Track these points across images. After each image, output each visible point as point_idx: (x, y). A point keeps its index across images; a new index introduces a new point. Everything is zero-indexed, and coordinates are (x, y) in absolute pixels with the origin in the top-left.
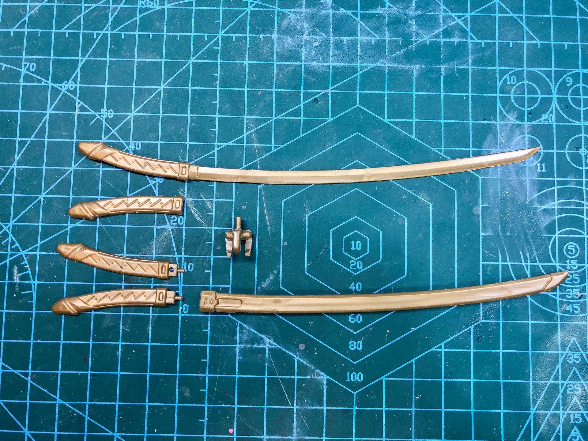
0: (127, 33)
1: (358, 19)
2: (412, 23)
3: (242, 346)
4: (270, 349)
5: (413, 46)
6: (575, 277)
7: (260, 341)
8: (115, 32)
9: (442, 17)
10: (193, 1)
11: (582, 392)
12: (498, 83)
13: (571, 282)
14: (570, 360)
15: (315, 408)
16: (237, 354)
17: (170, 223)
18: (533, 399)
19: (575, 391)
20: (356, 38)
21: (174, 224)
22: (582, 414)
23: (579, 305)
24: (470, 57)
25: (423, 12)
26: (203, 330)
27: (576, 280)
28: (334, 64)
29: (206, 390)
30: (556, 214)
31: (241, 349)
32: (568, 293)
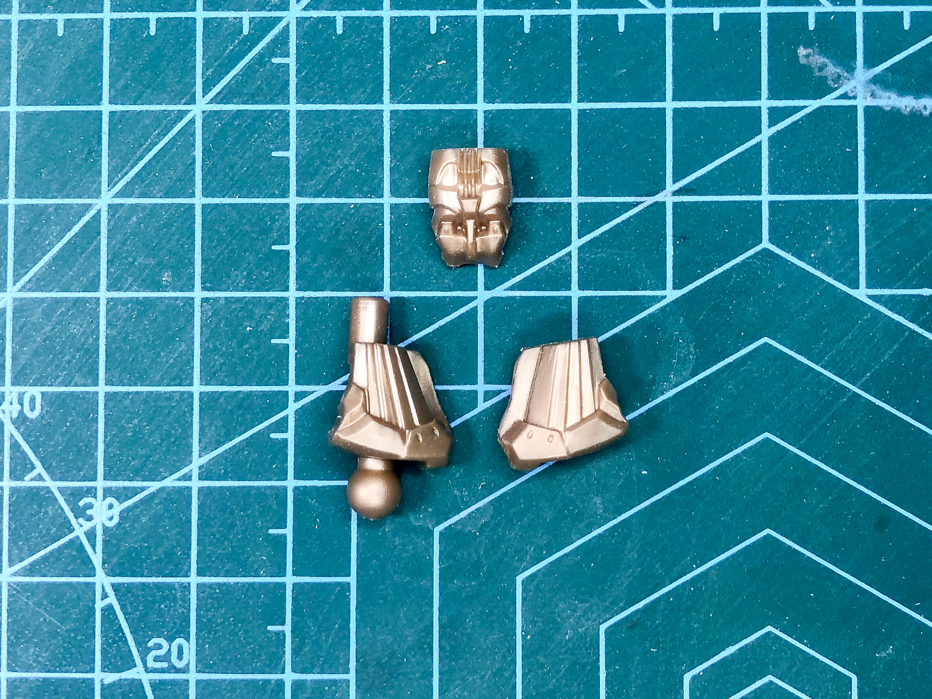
17: (144, 661)
20: (753, 9)
21: (159, 665)
28: (680, 104)
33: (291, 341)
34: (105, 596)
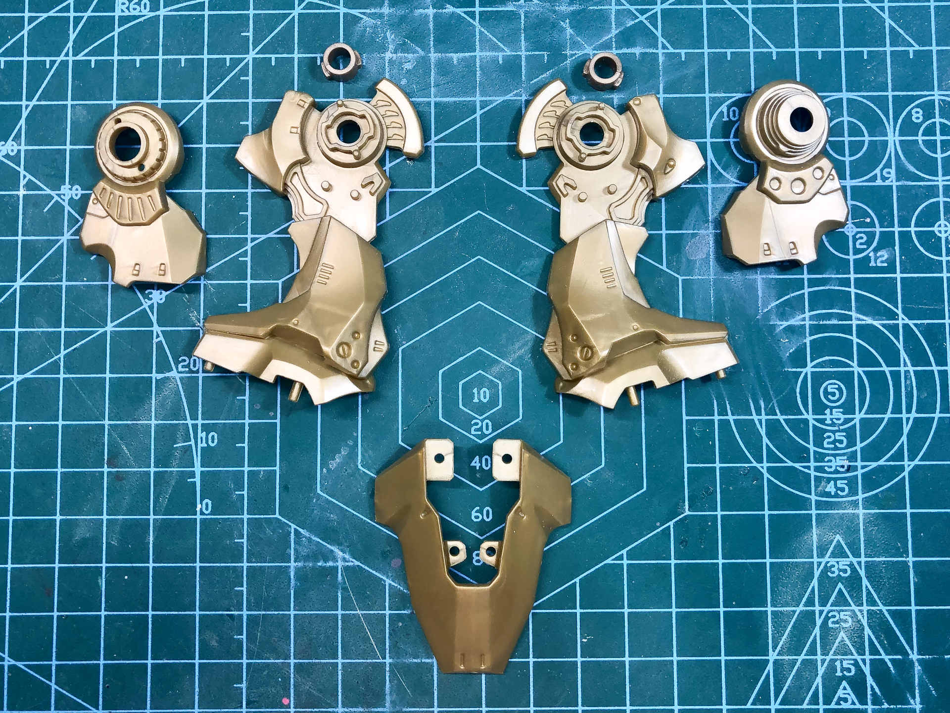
0: (99, 58)
1: (476, 23)
2: (564, 26)
3: (300, 564)
4: (346, 569)
5: (566, 64)
6: (839, 436)
7: (328, 556)
8: (80, 57)
9: (614, 14)
10: (204, 2)
11: (854, 624)
12: (708, 121)
13: (833, 446)
14: (833, 572)
15: (419, 661)
16: (292, 577)
17: (177, 368)
18: (773, 637)
19: (842, 623)
20: (472, 54)
21: (183, 370)
22: (856, 660)
23: (846, 482)
24: (661, 78)
25: (583, 7)
26: (236, 541)
27: (841, 442)
28: (438, 99)
29: (244, 637)
30: (807, 335)
31: (297, 570)
32: (829, 464)
33: (249, 213)
34: (158, 336)
